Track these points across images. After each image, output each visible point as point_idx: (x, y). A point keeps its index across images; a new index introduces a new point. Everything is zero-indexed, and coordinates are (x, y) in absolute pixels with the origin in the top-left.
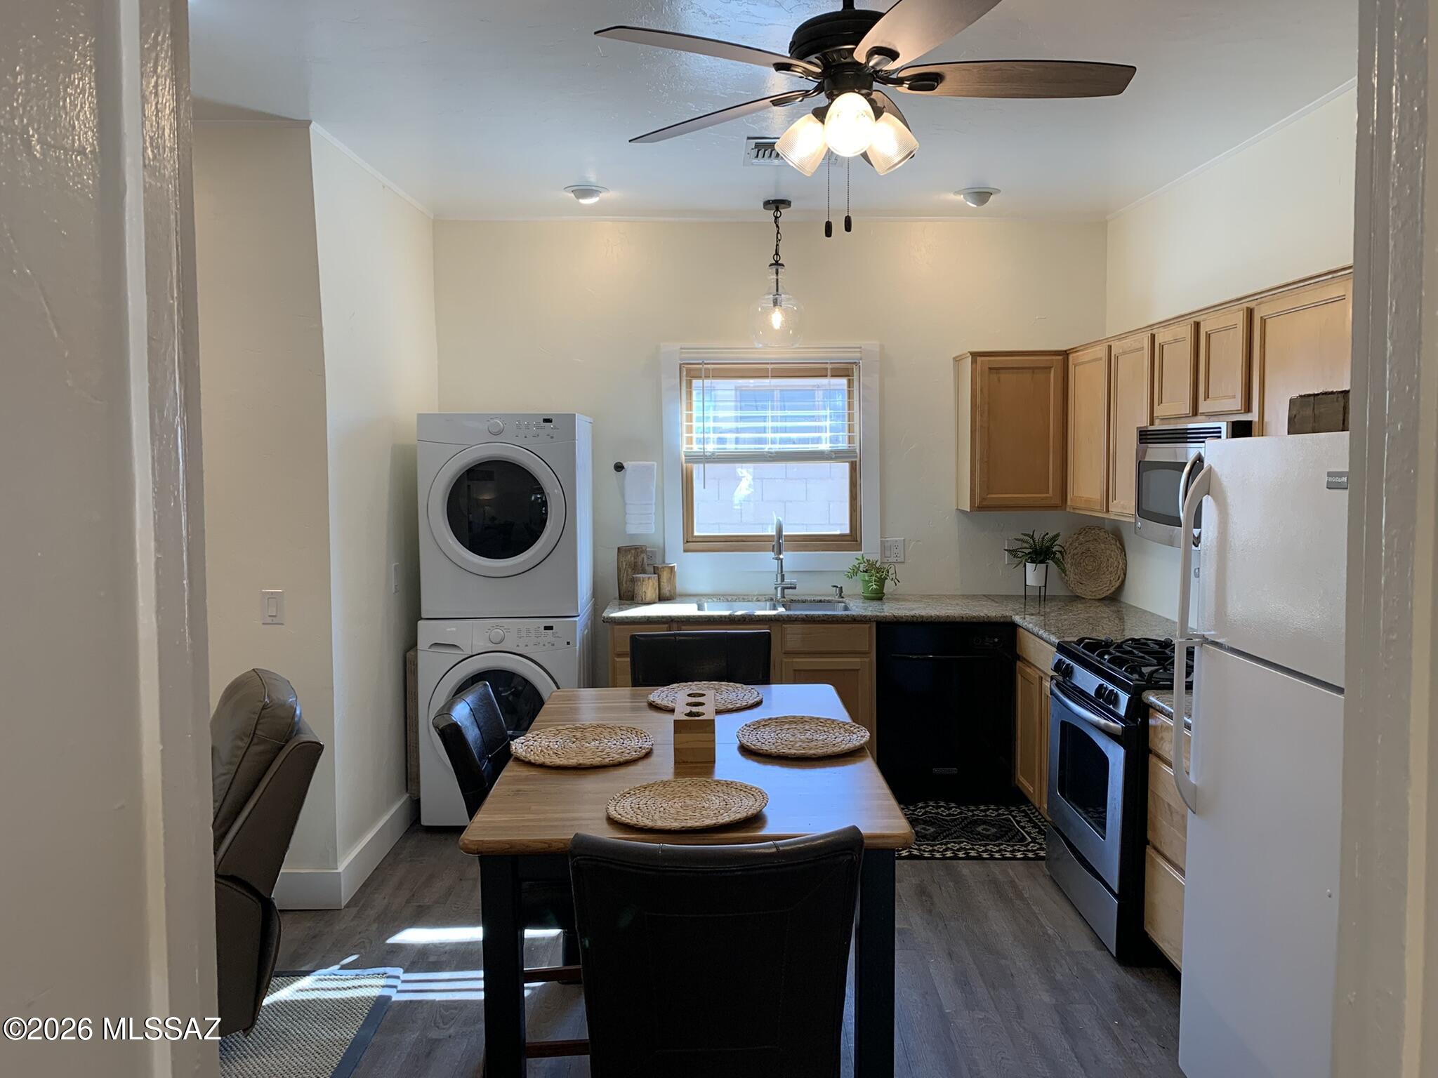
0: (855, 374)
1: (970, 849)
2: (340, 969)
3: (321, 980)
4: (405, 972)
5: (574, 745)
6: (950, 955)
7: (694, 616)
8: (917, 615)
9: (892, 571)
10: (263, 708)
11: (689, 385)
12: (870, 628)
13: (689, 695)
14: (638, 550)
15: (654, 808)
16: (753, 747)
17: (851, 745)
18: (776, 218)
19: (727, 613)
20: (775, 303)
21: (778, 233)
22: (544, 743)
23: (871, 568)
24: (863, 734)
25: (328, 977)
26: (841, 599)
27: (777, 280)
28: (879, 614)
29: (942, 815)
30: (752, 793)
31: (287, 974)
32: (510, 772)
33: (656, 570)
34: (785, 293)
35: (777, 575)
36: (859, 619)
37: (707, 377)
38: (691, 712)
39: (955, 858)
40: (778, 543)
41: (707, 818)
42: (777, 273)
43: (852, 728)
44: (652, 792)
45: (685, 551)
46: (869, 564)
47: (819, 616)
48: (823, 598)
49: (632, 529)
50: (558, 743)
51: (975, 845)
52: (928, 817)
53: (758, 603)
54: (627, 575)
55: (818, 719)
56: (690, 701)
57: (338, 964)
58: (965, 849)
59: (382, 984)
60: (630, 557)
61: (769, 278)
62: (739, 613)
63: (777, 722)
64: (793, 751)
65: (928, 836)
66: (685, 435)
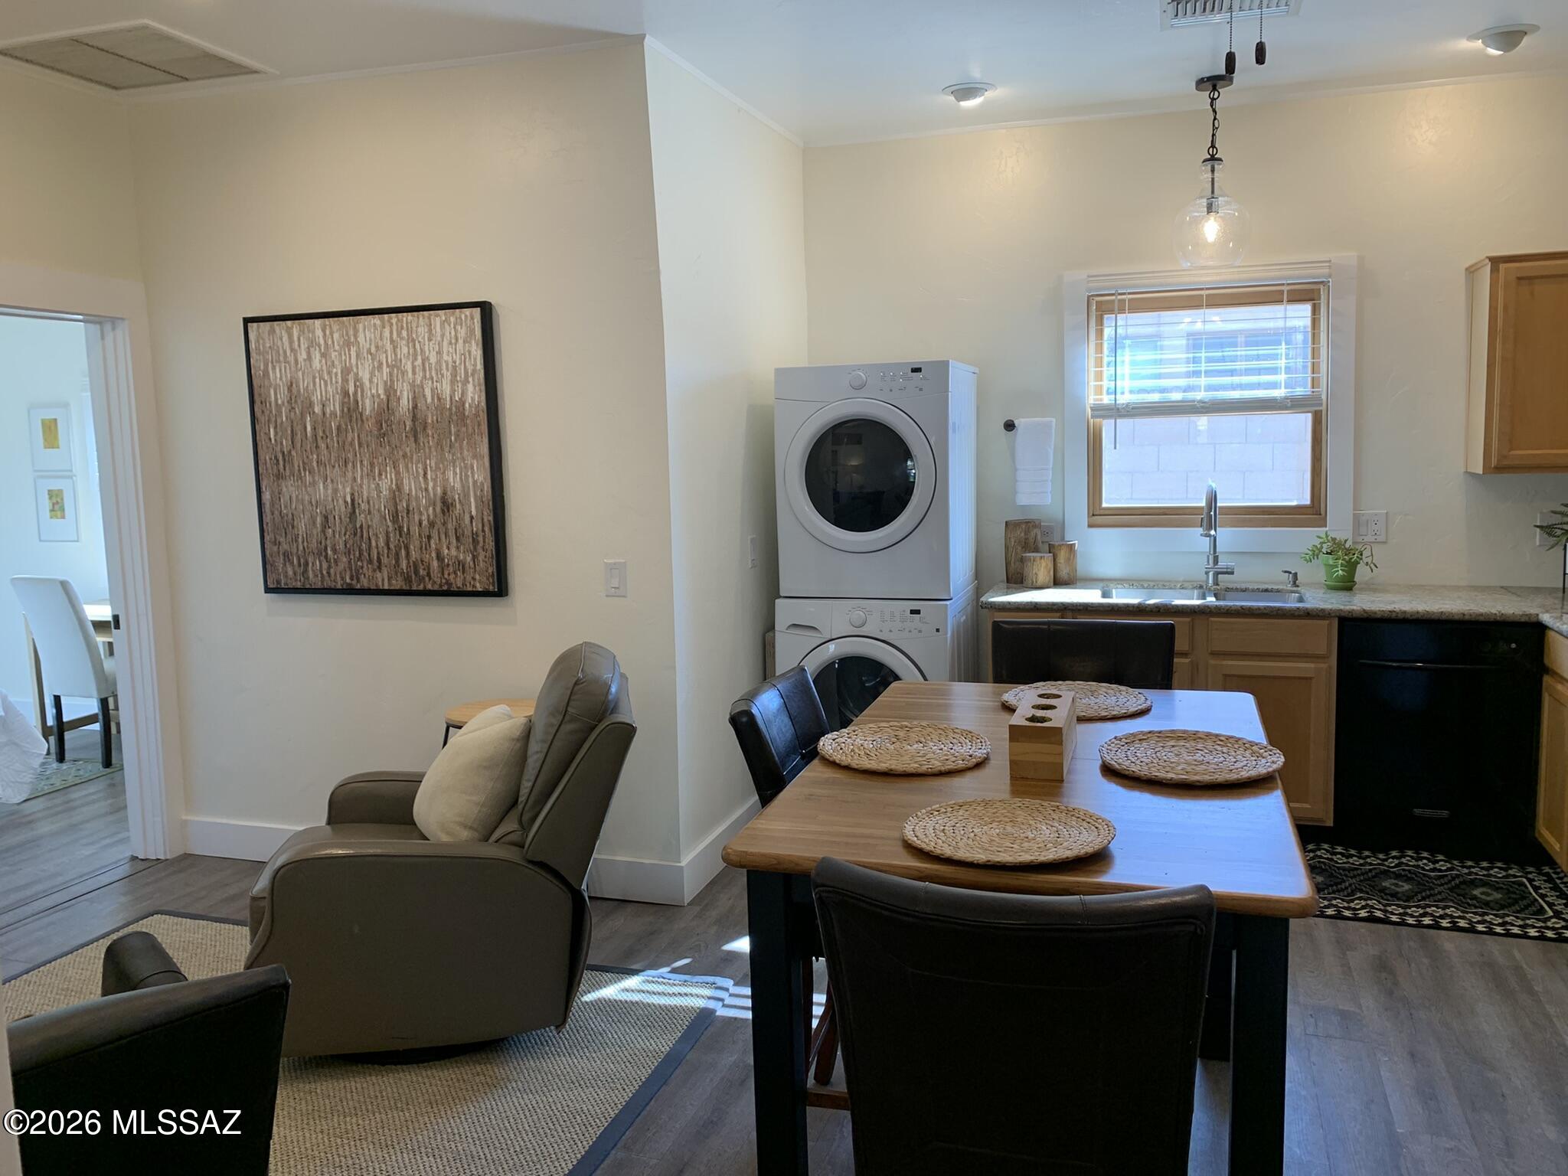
0: (1322, 297)
1: (1460, 917)
2: (670, 972)
3: (648, 981)
4: (734, 985)
5: (892, 747)
6: (1412, 1055)
7: (1092, 604)
8: (1397, 610)
9: (1365, 554)
10: (576, 684)
11: (1100, 322)
12: (1330, 625)
13: (1041, 696)
14: (1029, 525)
15: (962, 832)
16: (1117, 766)
17: (1253, 773)
18: (1213, 99)
19: (1134, 601)
20: (1210, 208)
21: (1215, 119)
22: (859, 741)
23: (1336, 548)
24: (1275, 759)
25: (656, 979)
26: (1295, 589)
27: (1213, 179)
28: (1342, 607)
29: (1423, 869)
30: (1097, 825)
31: (617, 970)
32: (813, 771)
33: (1051, 549)
34: (1222, 196)
35: (1208, 556)
36: (1315, 613)
37: (1122, 311)
38: (1033, 715)
39: (1436, 926)
40: (1210, 516)
41: (1026, 852)
42: (1213, 171)
43: (1262, 751)
44: (968, 813)
45: (1090, 526)
46: (1335, 543)
47: (1259, 609)
48: (1270, 587)
49: (1023, 499)
50: (875, 743)
51: (1467, 913)
52: (1404, 870)
53: (1182, 591)
54: (1016, 553)
55: (1217, 736)
56: (1039, 703)
57: (668, 965)
58: (1451, 916)
59: (708, 995)
60: (1020, 533)
61: (1202, 178)
62: (1152, 602)
63: (1159, 737)
64: (1170, 775)
65: (1399, 895)
66: (1092, 383)
